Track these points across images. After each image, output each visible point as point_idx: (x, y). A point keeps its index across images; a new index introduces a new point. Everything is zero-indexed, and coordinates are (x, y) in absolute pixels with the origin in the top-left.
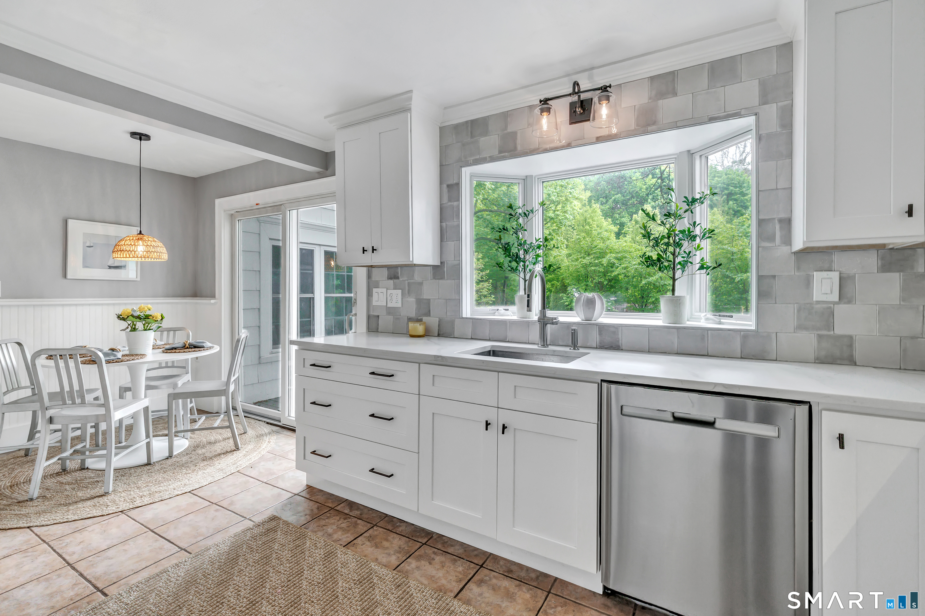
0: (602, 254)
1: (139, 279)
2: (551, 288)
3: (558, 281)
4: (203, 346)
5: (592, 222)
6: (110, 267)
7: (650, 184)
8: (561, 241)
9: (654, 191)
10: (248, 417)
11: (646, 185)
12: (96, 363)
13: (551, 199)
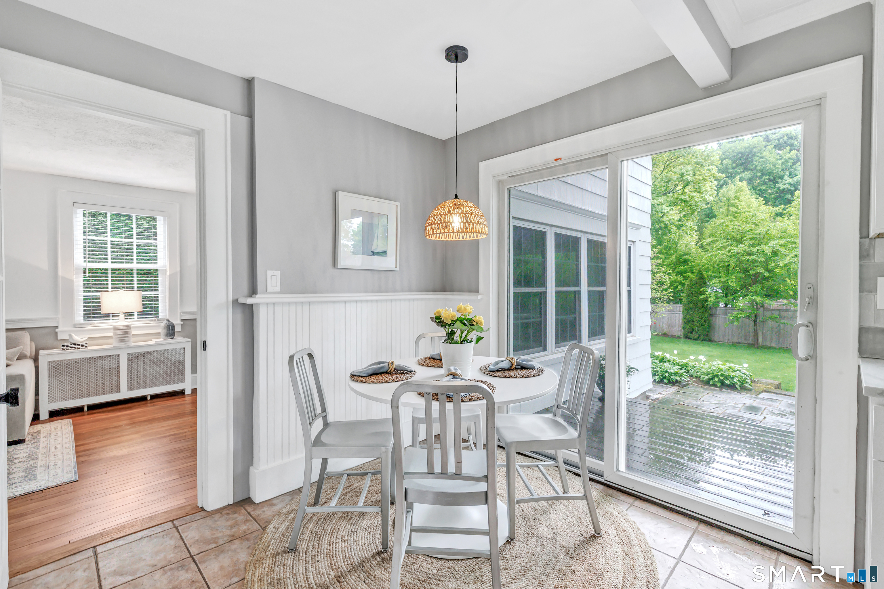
0: (758, 241)
1: (398, 269)
2: (683, 281)
3: (692, 273)
4: (532, 367)
5: (738, 203)
6: (373, 253)
7: (787, 159)
8: (691, 227)
9: (791, 166)
10: (534, 458)
11: (781, 159)
12: (452, 401)
13: (684, 178)
